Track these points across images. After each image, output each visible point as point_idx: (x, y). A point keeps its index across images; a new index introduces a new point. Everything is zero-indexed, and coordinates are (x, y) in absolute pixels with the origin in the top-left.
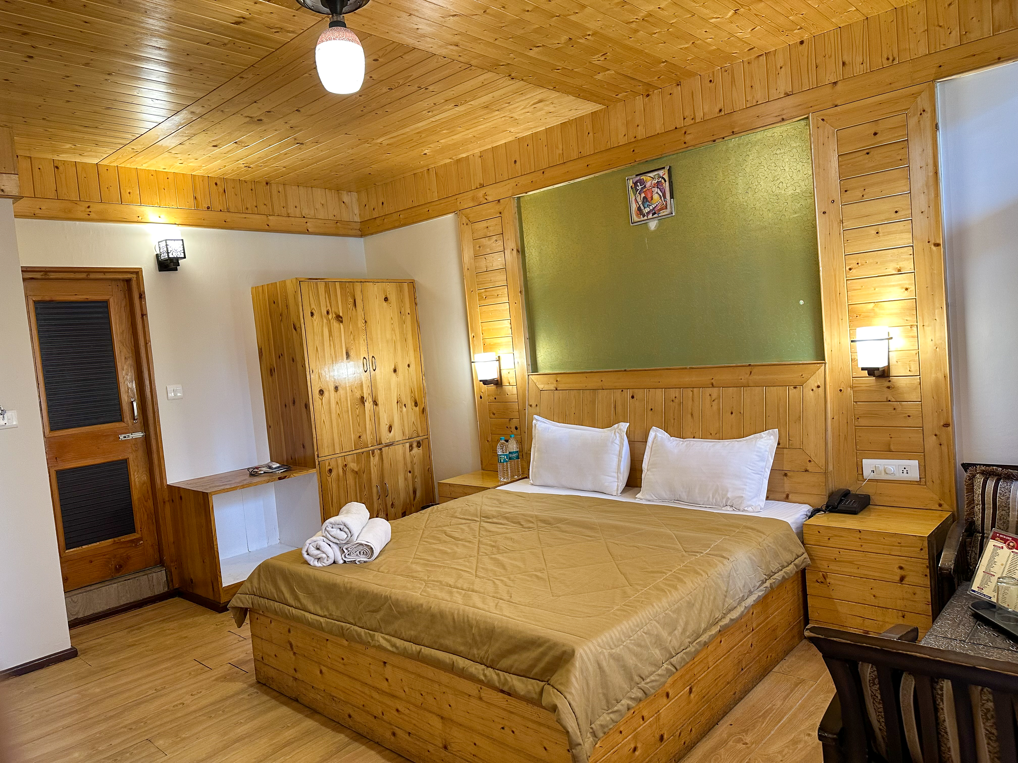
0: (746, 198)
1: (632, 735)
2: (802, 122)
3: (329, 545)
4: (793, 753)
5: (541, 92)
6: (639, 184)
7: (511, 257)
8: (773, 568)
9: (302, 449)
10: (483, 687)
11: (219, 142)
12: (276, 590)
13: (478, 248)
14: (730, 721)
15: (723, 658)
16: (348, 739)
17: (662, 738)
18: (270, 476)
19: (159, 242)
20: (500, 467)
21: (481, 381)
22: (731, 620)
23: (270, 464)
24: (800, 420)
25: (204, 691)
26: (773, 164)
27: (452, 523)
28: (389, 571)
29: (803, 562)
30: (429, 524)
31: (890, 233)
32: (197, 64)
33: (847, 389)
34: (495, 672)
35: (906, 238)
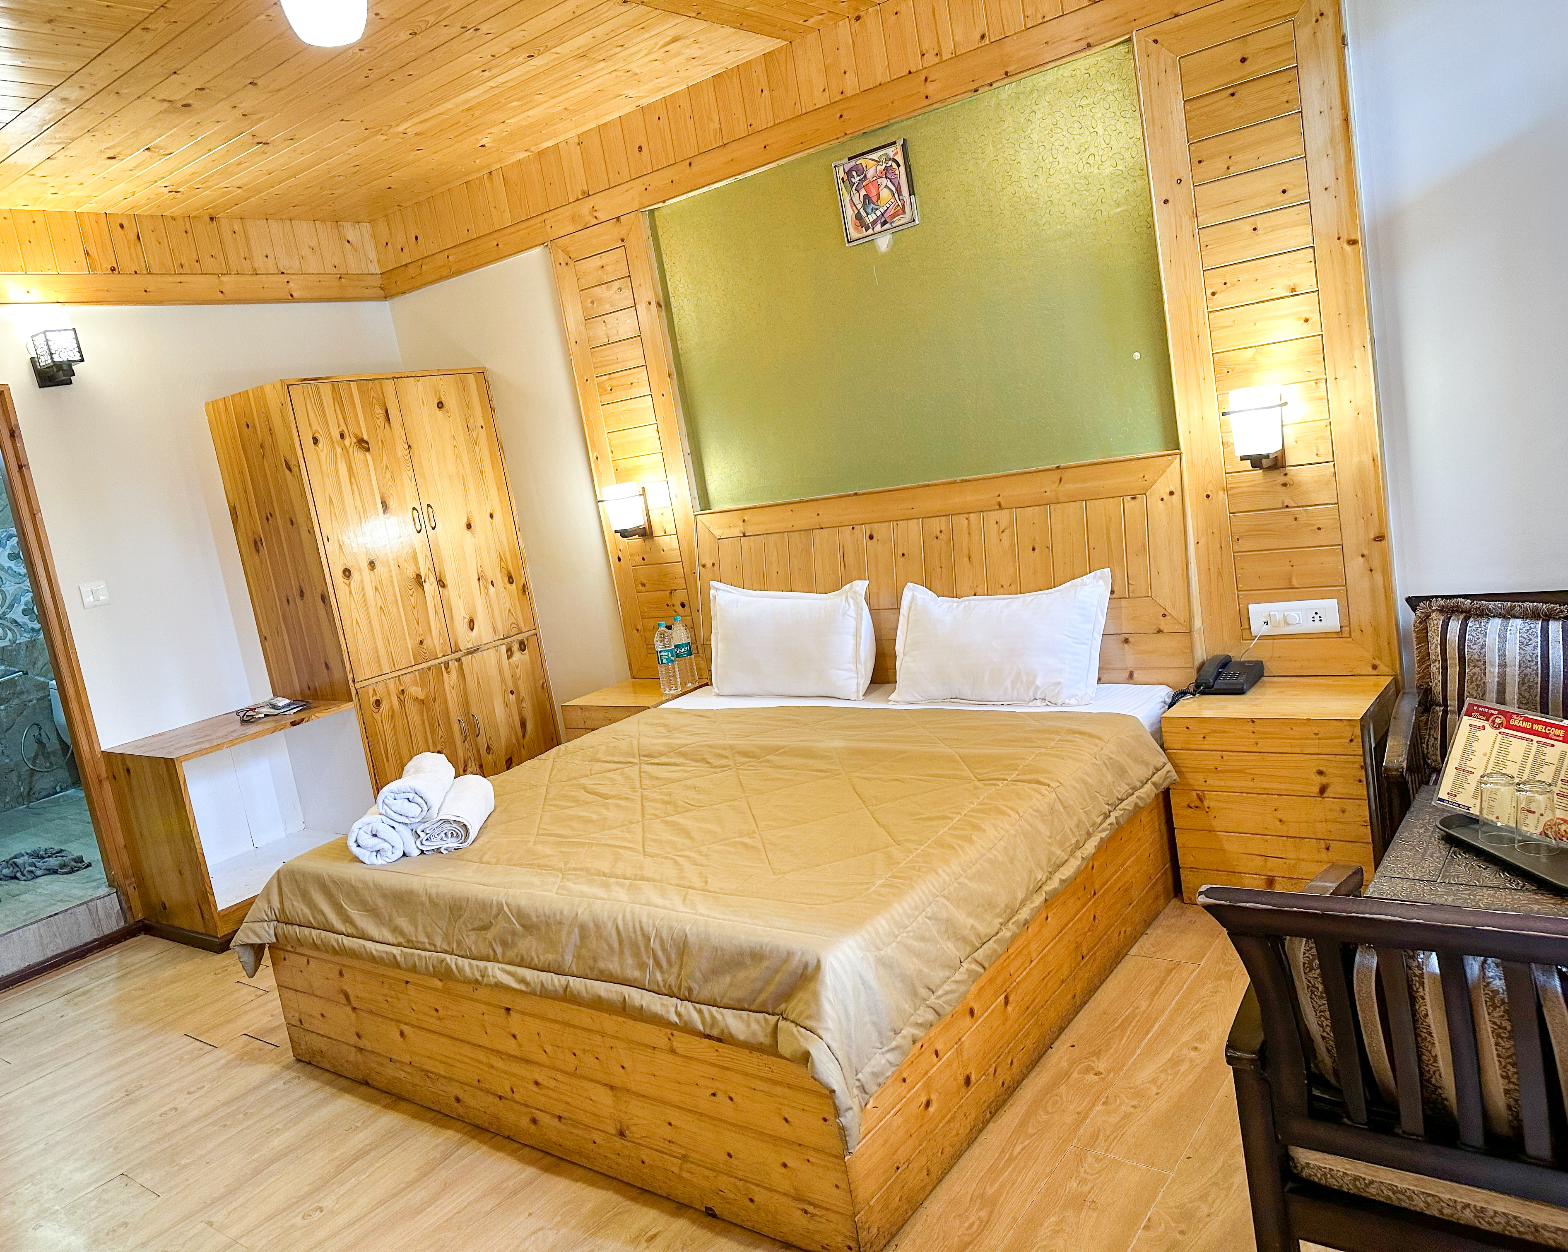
0: (1036, 186)
1: (922, 1082)
2: (1121, 47)
3: (393, 827)
4: (1173, 1080)
5: (676, 22)
6: (854, 173)
7: (649, 316)
8: (1119, 792)
9: (325, 671)
10: (675, 1032)
11: (118, 149)
12: (310, 908)
13: (590, 305)
14: (1070, 1041)
15: (1052, 944)
16: (460, 1136)
17: (968, 1081)
18: (276, 721)
19: (32, 337)
20: (661, 671)
21: (616, 532)
22: (1062, 881)
23: (274, 702)
24: (1145, 549)
25: (208, 1086)
26: (1076, 125)
27: (593, 772)
28: (498, 860)
29: (1165, 778)
30: (555, 776)
31: (1274, 229)
32: (61, 9)
33: (1217, 493)
34: (694, 1007)
35: (1302, 235)
